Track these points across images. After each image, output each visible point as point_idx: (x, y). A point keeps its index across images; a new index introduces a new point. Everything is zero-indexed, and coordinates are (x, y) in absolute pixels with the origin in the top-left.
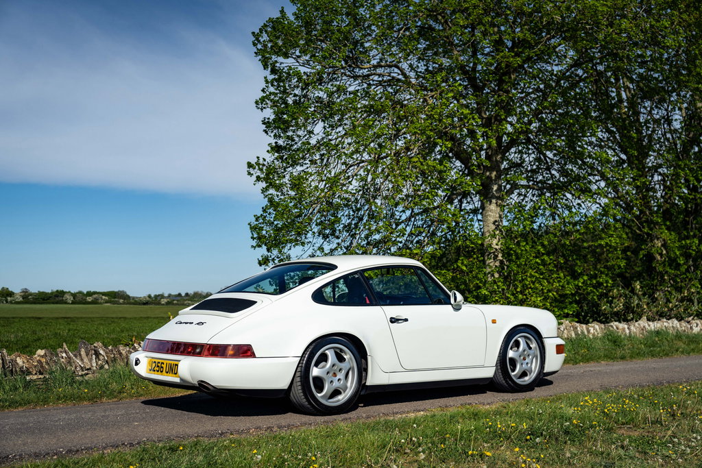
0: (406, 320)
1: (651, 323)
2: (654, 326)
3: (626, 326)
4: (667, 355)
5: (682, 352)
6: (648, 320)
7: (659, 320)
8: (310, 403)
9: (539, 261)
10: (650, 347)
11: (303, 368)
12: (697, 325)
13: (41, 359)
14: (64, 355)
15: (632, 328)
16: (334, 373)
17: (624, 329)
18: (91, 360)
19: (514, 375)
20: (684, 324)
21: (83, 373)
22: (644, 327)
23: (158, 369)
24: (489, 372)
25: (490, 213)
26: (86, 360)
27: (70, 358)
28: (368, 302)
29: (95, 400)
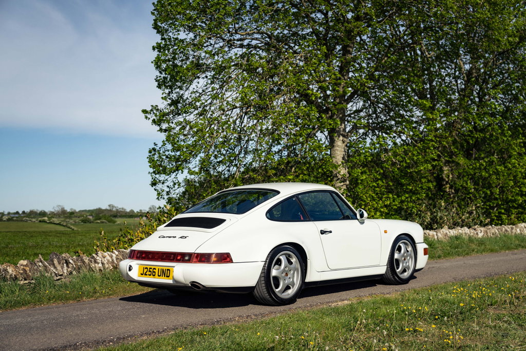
0: (331, 232)
1: (451, 231)
2: (453, 232)
3: (435, 233)
4: (467, 254)
5: (477, 252)
6: (449, 228)
7: (454, 228)
8: (271, 297)
9: (376, 185)
10: (455, 249)
11: (266, 271)
12: (481, 231)
13: (25, 268)
14: (40, 264)
15: (439, 234)
16: (286, 273)
17: (433, 235)
18: (62, 268)
19: (399, 272)
20: (472, 231)
21: (58, 278)
22: (446, 233)
23: (150, 273)
24: (382, 270)
25: (337, 148)
26: (59, 268)
27: (45, 266)
28: (302, 219)
29: (78, 299)
